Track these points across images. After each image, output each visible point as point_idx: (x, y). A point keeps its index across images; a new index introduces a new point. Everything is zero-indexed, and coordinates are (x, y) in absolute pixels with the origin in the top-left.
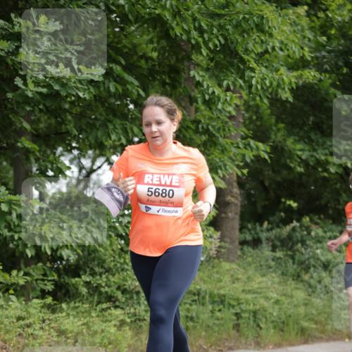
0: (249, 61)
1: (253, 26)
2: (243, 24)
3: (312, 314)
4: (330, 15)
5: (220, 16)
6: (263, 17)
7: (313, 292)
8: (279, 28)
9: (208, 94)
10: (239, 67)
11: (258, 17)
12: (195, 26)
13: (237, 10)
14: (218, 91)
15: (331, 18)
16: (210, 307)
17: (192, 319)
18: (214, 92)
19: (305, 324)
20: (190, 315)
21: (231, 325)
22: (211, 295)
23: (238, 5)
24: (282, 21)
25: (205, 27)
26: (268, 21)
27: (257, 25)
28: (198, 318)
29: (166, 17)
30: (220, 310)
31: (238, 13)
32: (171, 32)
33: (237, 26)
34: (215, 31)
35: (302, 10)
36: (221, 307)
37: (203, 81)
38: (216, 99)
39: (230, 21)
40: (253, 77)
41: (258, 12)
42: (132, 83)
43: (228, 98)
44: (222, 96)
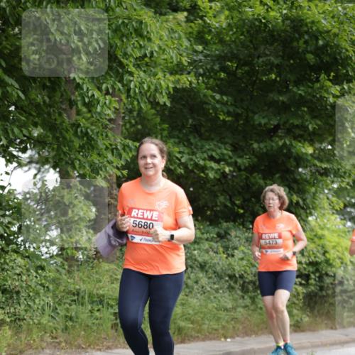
0: (127, 65)
1: (131, 30)
2: (122, 29)
3: (189, 314)
4: (208, 21)
6: (141, 23)
7: (191, 292)
8: (157, 33)
9: (88, 97)
10: (118, 71)
11: (137, 22)
13: (117, 15)
14: (97, 94)
15: (209, 24)
16: (90, 307)
17: (71, 319)
18: (93, 95)
19: (182, 324)
20: (69, 315)
21: (110, 325)
22: (91, 296)
23: (118, 10)
24: (160, 27)
26: (146, 26)
27: (136, 30)
28: (77, 318)
30: (98, 310)
31: (117, 17)
33: (116, 30)
35: (182, 16)
36: (100, 306)
37: (83, 83)
38: (96, 102)
39: (110, 25)
40: (131, 81)
41: (137, 17)
43: (107, 102)
44: (101, 99)
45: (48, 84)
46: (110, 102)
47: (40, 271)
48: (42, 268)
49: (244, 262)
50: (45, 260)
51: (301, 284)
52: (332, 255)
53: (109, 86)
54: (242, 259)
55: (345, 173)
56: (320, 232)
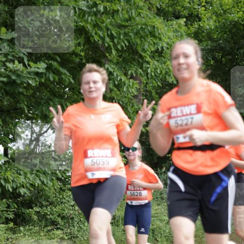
0: (145, 57)
1: (147, 33)
2: (141, 32)
4: (202, 25)
5: (125, 27)
6: (154, 27)
8: (166, 34)
9: (117, 80)
10: (139, 61)
11: (151, 27)
12: (108, 34)
13: (137, 22)
14: (124, 78)
15: (202, 27)
18: (121, 80)
23: (137, 18)
24: (168, 30)
25: (115, 35)
26: (158, 30)
27: (150, 33)
29: (88, 28)
31: (137, 24)
32: (91, 39)
33: (137, 33)
34: (122, 37)
35: (182, 21)
37: (114, 71)
38: (123, 84)
39: (132, 30)
40: (149, 68)
41: (151, 24)
42: (65, 74)
43: (131, 84)
44: (127, 82)
53: (133, 72)
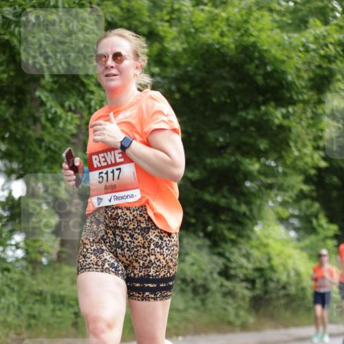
45: (15, 101)
46: (72, 118)
47: (6, 273)
48: (8, 270)
49: (195, 268)
50: (11, 263)
51: (247, 288)
52: (276, 262)
54: (193, 264)
55: (288, 187)
56: (265, 241)
